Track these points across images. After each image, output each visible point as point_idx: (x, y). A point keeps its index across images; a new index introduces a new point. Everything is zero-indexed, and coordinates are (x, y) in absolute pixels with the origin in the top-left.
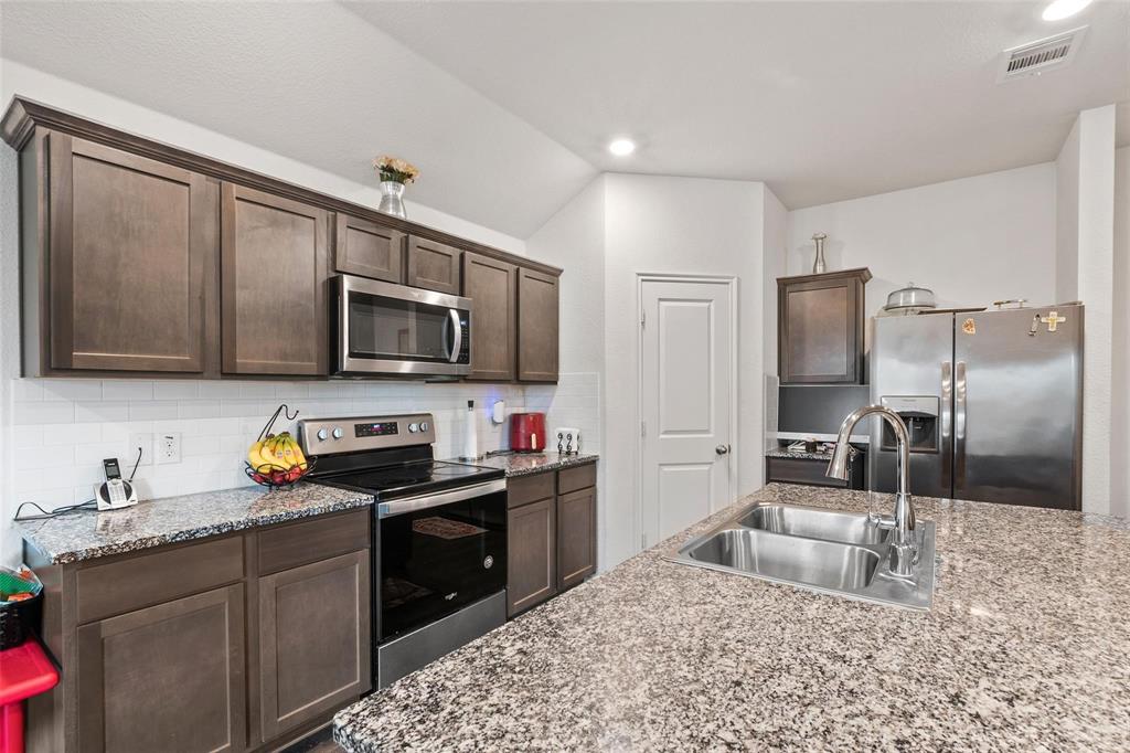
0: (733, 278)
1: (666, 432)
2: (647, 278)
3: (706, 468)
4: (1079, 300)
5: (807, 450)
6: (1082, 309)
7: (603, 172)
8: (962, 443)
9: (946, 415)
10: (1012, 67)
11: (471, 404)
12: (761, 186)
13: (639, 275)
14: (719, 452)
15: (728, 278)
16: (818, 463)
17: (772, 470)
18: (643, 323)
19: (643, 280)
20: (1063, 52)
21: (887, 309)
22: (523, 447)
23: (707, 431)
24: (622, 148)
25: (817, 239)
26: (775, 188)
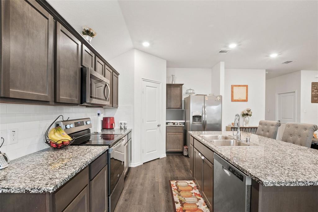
0: (161, 82)
1: (148, 121)
2: (144, 80)
3: (155, 130)
4: (221, 95)
5: (173, 124)
6: (222, 96)
7: (134, 48)
8: (206, 121)
9: (204, 116)
10: (220, 52)
11: (99, 114)
12: (166, 61)
13: (142, 79)
14: (158, 126)
15: (159, 82)
16: (177, 127)
17: (167, 130)
18: (143, 92)
19: (143, 80)
20: (226, 52)
21: (186, 93)
22: (109, 127)
23: (156, 121)
24: (146, 44)
25: (173, 76)
26: (168, 62)
